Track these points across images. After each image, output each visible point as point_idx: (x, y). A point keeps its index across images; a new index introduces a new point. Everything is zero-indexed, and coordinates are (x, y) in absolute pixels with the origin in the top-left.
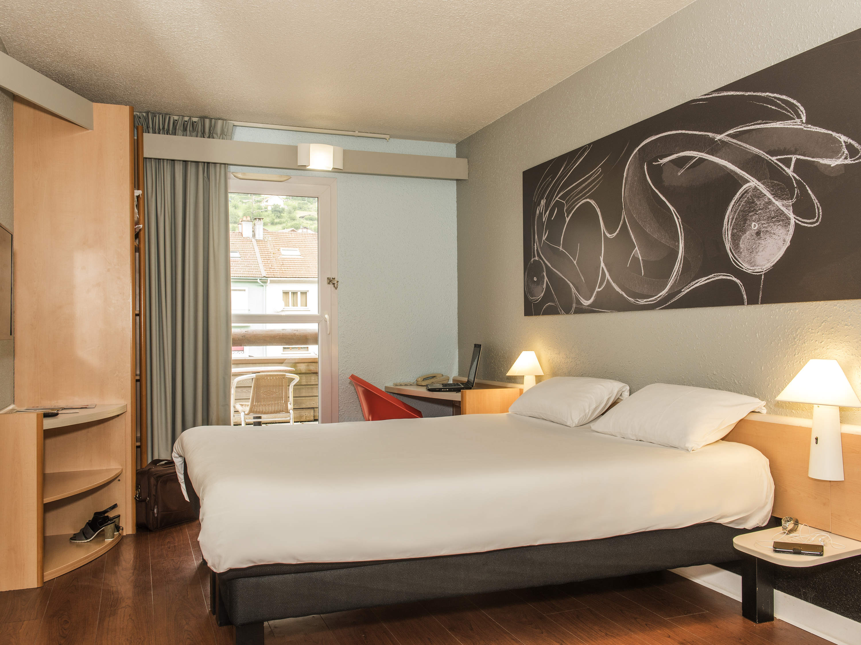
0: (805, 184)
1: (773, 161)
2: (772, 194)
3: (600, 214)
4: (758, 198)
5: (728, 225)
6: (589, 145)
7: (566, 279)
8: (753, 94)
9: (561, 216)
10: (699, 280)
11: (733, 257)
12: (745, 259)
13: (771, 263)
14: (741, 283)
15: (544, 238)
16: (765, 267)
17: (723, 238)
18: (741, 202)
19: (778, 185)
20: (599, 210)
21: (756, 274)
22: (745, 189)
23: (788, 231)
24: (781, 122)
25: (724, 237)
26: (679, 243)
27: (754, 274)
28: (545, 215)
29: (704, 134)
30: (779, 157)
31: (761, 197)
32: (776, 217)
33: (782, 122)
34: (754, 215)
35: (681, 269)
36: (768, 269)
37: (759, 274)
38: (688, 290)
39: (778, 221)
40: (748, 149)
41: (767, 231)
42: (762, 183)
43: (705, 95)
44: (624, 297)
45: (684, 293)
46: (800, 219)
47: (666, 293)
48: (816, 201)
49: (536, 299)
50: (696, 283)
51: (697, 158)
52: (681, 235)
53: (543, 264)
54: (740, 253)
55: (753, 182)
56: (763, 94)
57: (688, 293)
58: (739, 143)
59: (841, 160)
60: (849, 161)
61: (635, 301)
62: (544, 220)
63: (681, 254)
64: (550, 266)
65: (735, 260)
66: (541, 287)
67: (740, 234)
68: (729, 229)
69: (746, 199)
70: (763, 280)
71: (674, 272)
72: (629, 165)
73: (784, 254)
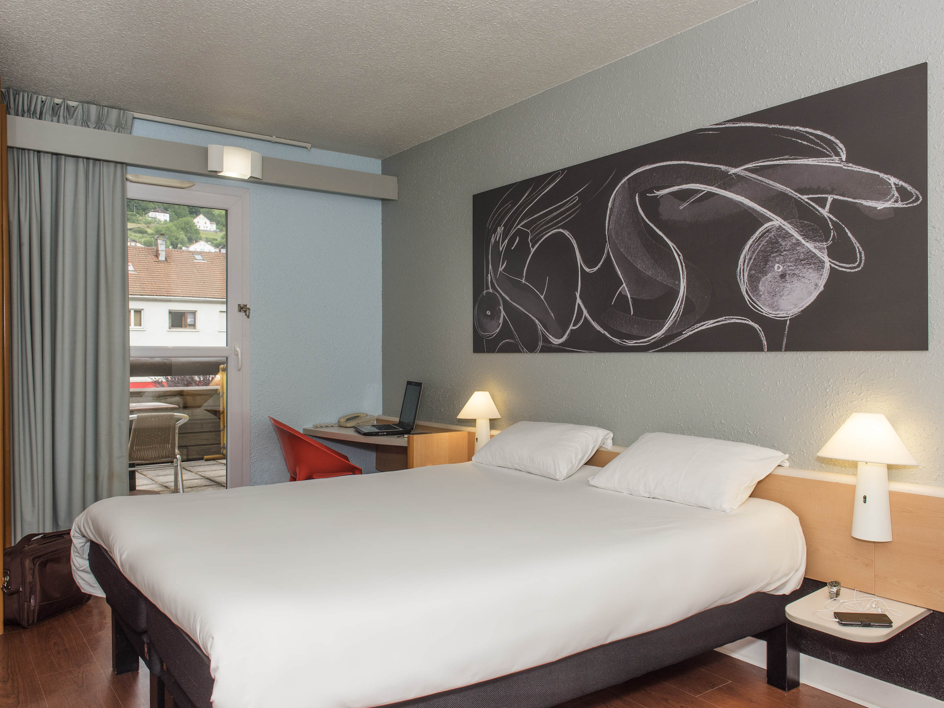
0: (844, 226)
1: (804, 200)
2: (801, 235)
3: (576, 246)
4: (784, 238)
5: (744, 265)
6: (563, 170)
7: (529, 315)
8: (779, 127)
9: (524, 248)
10: (705, 323)
11: (750, 300)
12: (765, 303)
13: (799, 308)
14: (760, 328)
15: (501, 269)
16: (791, 312)
17: (737, 278)
18: (763, 241)
19: (810, 226)
20: (575, 241)
21: (779, 319)
22: (767, 228)
23: (821, 275)
24: (814, 159)
25: (739, 278)
26: (680, 282)
27: (777, 318)
28: (502, 244)
29: (714, 166)
30: (811, 196)
31: (788, 238)
32: (806, 260)
33: (816, 159)
34: (777, 256)
35: (682, 310)
36: (795, 315)
37: (784, 319)
38: (691, 333)
39: (808, 264)
40: (771, 185)
41: (794, 274)
42: (788, 223)
43: (717, 125)
44: (607, 337)
45: (686, 336)
46: (837, 263)
47: (663, 335)
48: (857, 245)
49: (488, 334)
50: (702, 326)
51: (705, 192)
52: (683, 274)
53: (499, 298)
54: (758, 295)
55: (777, 221)
56: (792, 128)
57: (690, 335)
58: (760, 178)
59: (890, 202)
60: (900, 205)
61: (622, 342)
62: (501, 249)
63: (682, 294)
64: (509, 299)
65: (752, 303)
66: (496, 322)
67: (760, 275)
68: (745, 270)
69: (767, 238)
70: (788, 325)
71: (673, 313)
72: (615, 195)
73: (815, 300)
